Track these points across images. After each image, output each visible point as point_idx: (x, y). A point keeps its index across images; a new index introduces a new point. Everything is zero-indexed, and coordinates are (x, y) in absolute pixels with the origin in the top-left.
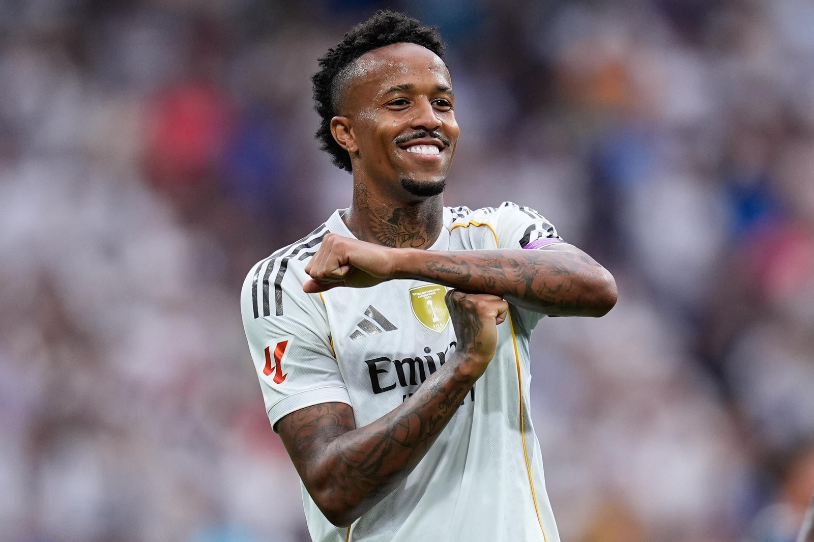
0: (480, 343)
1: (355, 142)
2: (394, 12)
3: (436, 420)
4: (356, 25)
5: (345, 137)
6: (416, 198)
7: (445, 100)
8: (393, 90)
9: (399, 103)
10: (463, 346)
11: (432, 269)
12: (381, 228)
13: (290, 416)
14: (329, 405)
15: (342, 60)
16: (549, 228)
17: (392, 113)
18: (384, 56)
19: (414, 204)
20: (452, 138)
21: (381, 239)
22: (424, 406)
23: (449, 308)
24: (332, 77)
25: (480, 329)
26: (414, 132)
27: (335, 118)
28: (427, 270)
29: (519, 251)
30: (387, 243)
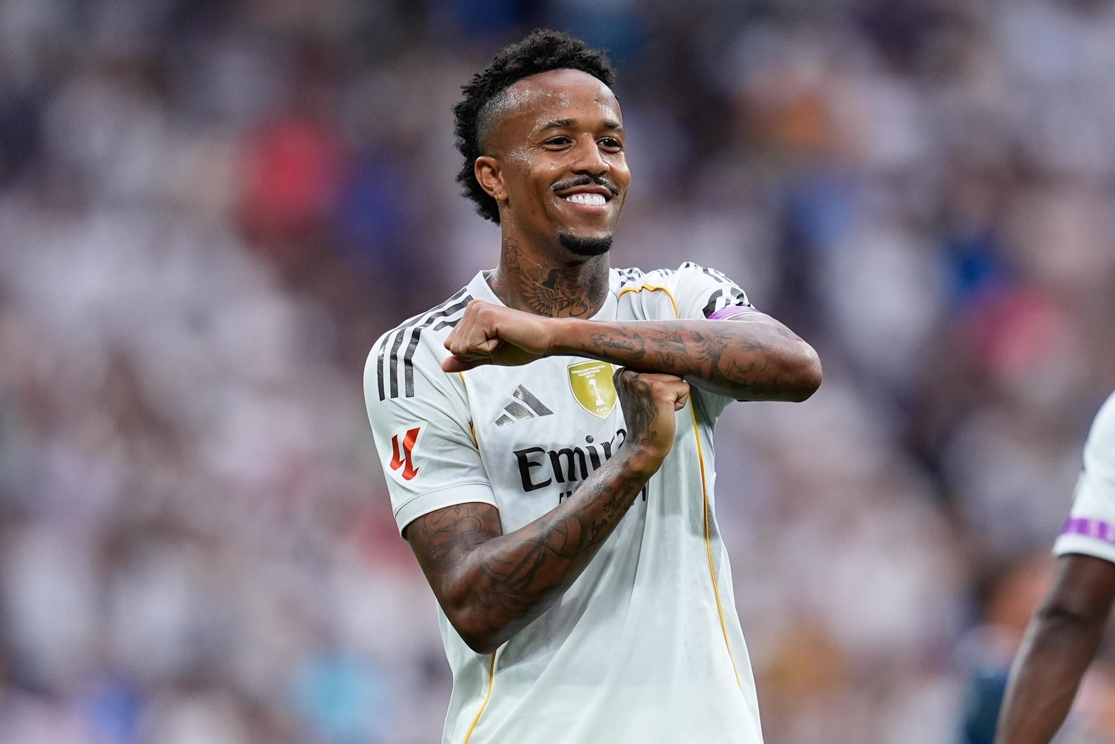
0: (655, 432)
1: (503, 187)
2: (554, 31)
3: (599, 524)
4: (508, 45)
5: (492, 182)
6: (577, 257)
7: (614, 139)
8: (551, 126)
9: (558, 141)
10: (635, 436)
11: (598, 344)
12: (534, 292)
13: (422, 520)
14: (469, 506)
15: (490, 88)
16: (738, 294)
17: (549, 154)
18: (540, 85)
19: (574, 266)
20: (621, 185)
21: (534, 305)
22: (585, 508)
23: (618, 390)
24: (478, 109)
25: (655, 416)
26: (576, 178)
27: (480, 158)
28: (592, 344)
29: (702, 321)
30: (541, 311)
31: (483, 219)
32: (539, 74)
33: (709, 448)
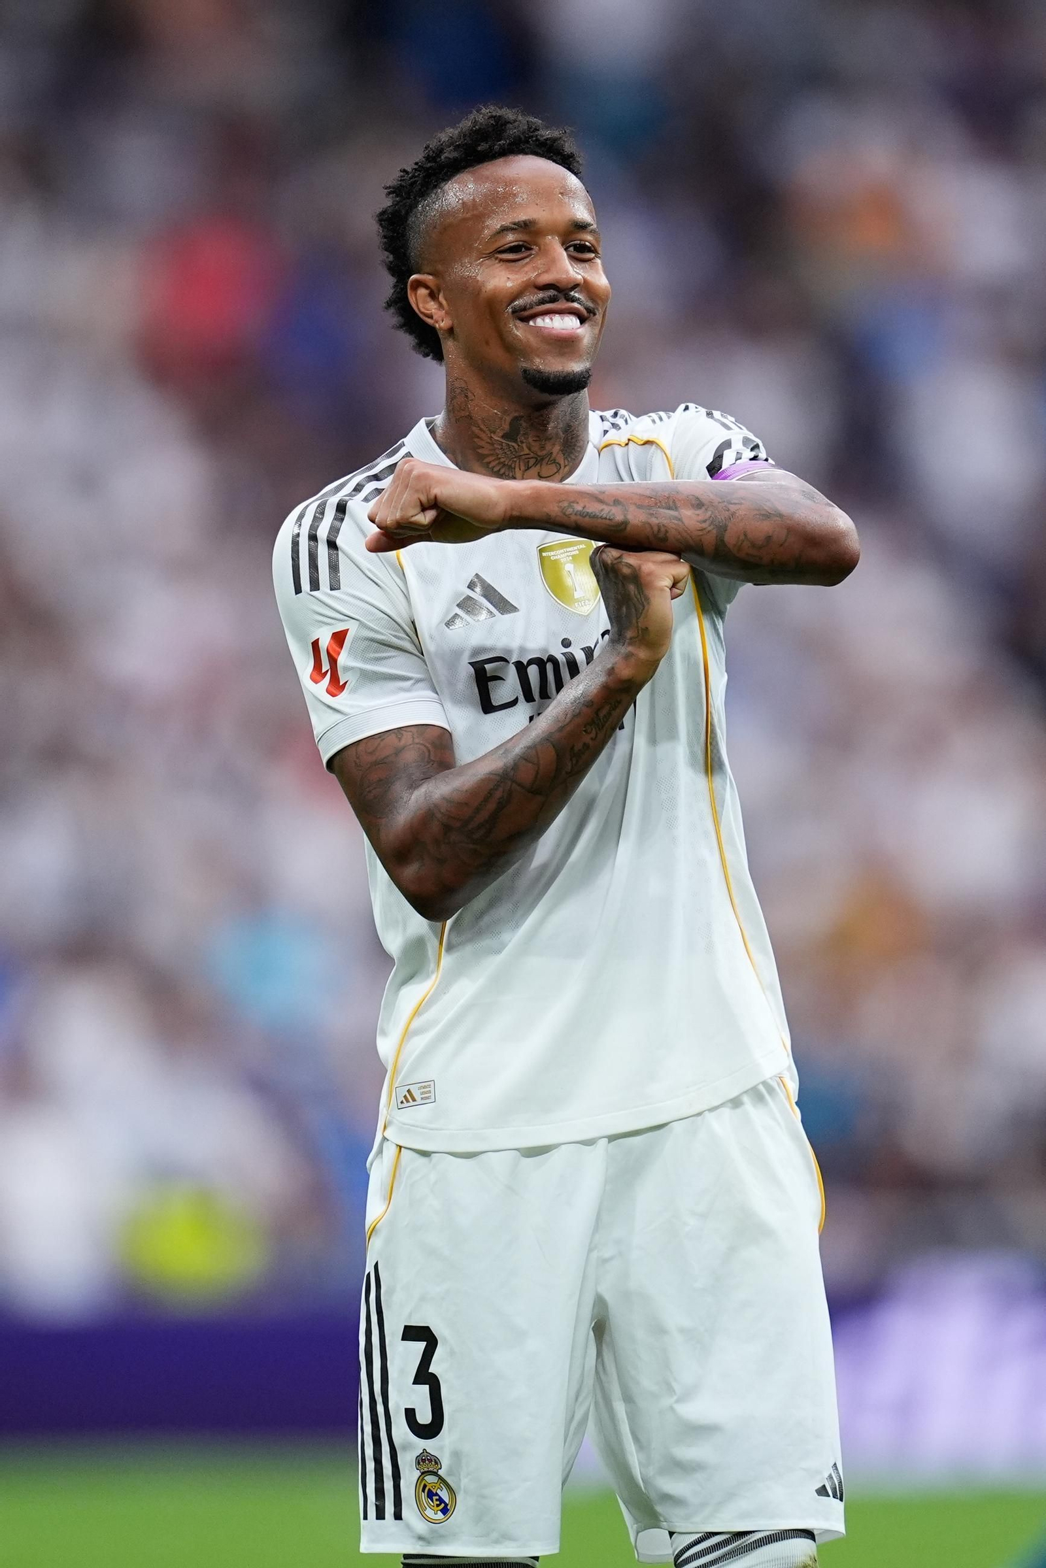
0: (647, 628)
1: (446, 313)
2: (502, 108)
3: (579, 750)
4: (442, 129)
5: (432, 307)
6: (546, 397)
7: (587, 243)
8: (504, 230)
9: (514, 249)
10: (621, 635)
11: (567, 513)
12: (492, 447)
13: (353, 749)
14: (412, 729)
15: (422, 185)
16: (752, 446)
17: (504, 265)
18: (487, 178)
19: (543, 408)
20: (600, 302)
21: (491, 466)
22: (561, 729)
23: (597, 575)
24: (407, 214)
25: (646, 608)
26: (541, 295)
27: (414, 277)
28: (559, 514)
29: (704, 483)
30: (502, 471)
31: (421, 357)
32: (486, 164)
33: (718, 644)
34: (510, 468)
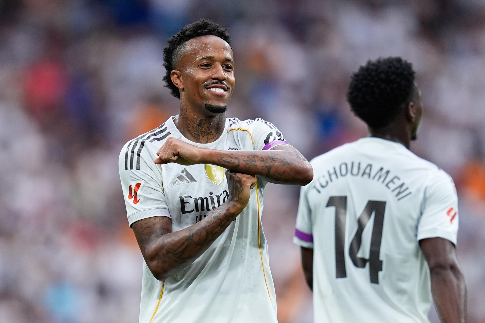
0: (241, 198)
1: (182, 84)
2: (207, 19)
3: (214, 233)
5: (178, 81)
6: (212, 114)
7: (230, 66)
8: (203, 59)
9: (206, 65)
10: (232, 198)
11: (220, 161)
12: (193, 128)
14: (160, 217)
15: (179, 42)
16: (279, 135)
17: (202, 70)
18: (200, 42)
19: (210, 118)
20: (231, 85)
21: (192, 134)
22: (209, 226)
23: (227, 179)
24: (173, 50)
26: (213, 81)
27: (173, 71)
30: (195, 136)
32: (200, 37)
34: (199, 135)
